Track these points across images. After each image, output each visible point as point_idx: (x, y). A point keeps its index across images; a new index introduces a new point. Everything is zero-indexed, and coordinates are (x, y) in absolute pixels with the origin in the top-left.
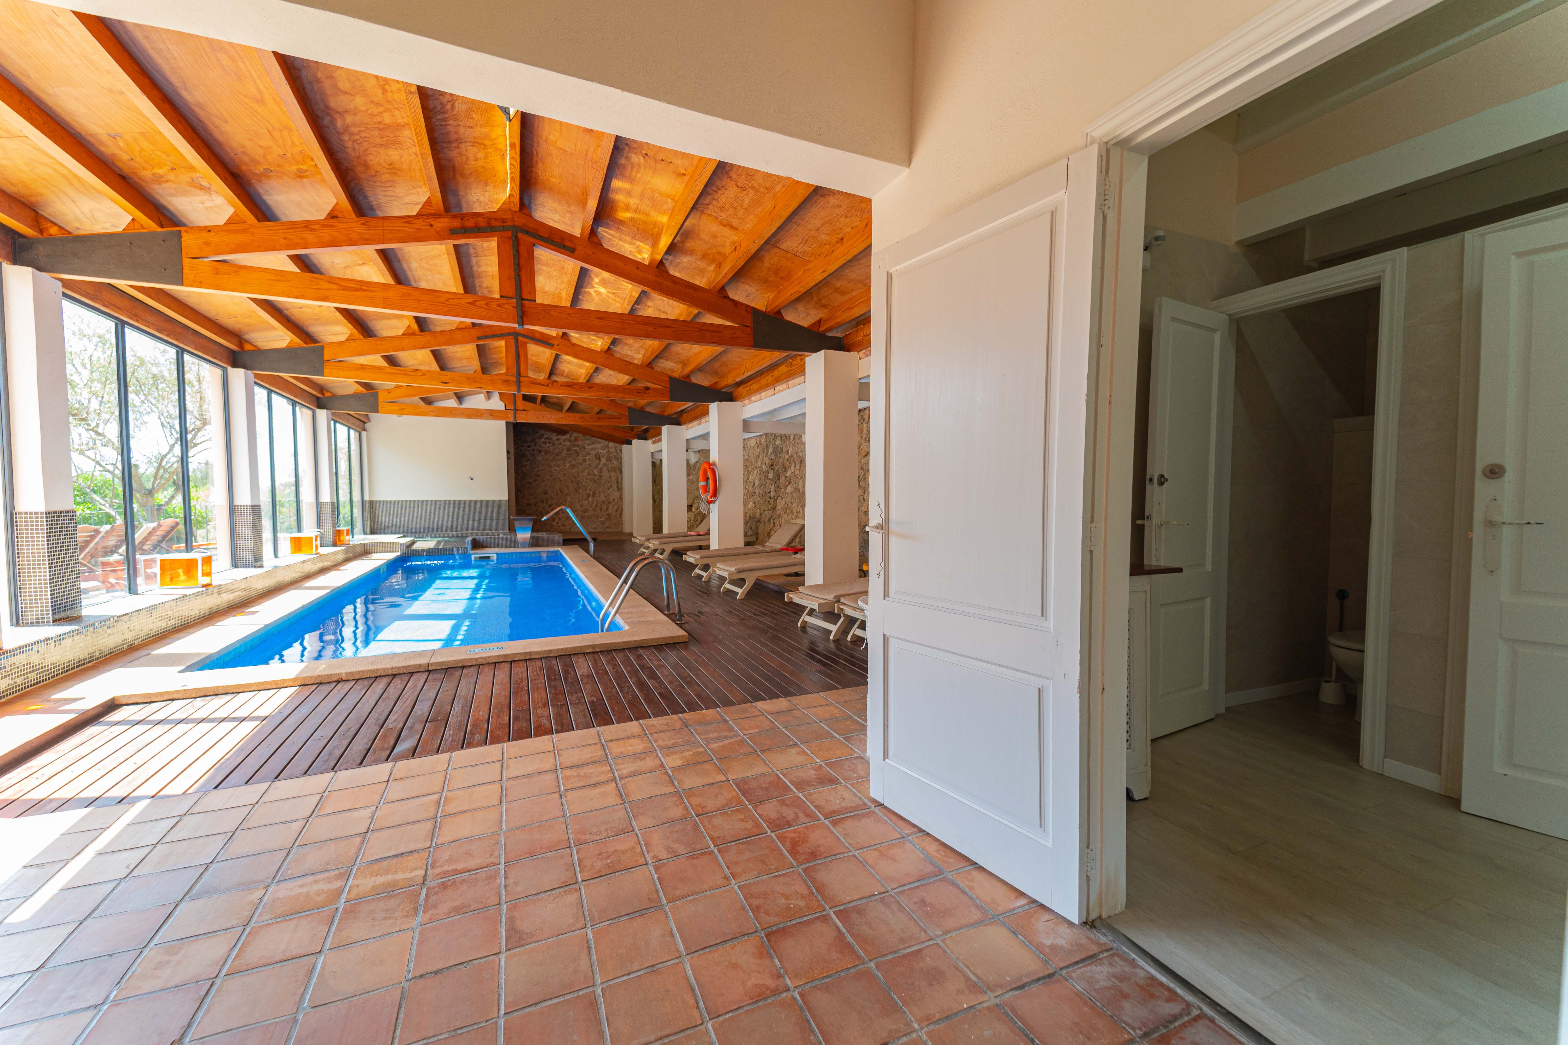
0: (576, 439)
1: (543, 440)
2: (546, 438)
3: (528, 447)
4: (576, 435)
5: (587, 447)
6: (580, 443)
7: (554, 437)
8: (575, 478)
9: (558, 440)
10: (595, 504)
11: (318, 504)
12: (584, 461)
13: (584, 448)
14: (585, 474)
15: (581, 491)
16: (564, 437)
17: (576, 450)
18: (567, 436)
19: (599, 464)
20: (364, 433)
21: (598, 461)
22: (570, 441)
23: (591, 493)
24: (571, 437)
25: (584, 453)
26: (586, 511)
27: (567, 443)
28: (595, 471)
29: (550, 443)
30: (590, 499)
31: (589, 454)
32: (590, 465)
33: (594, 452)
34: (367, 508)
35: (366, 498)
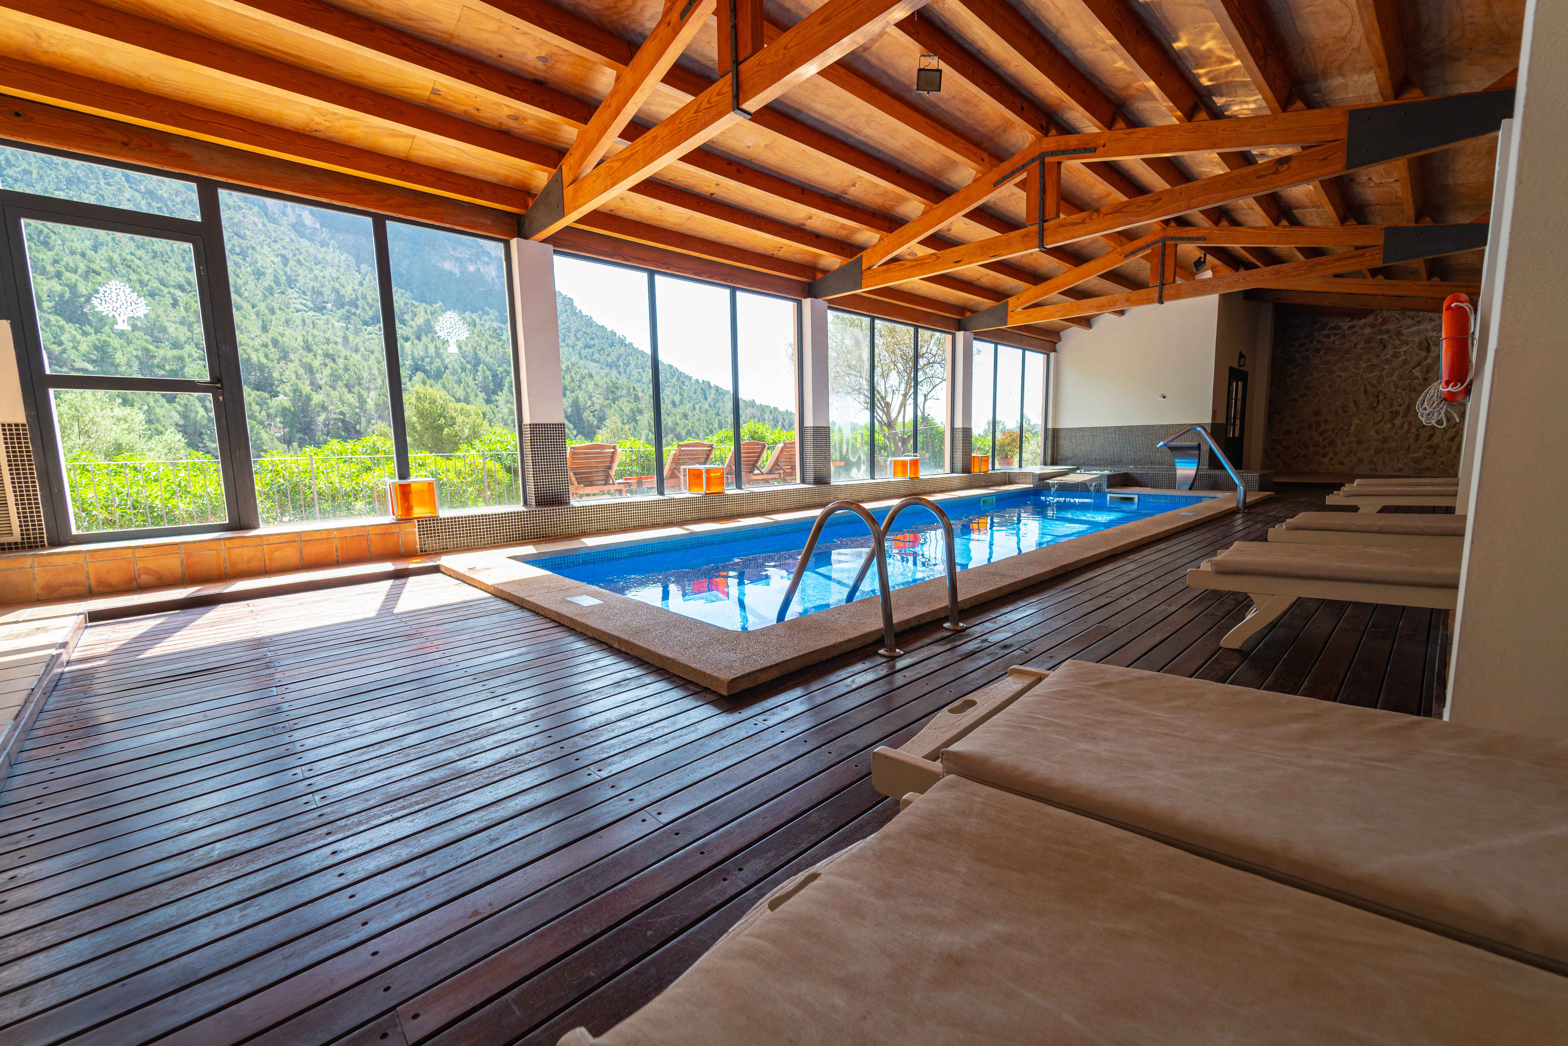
0: (1385, 321)
1: (1325, 332)
2: (1331, 329)
3: (1300, 346)
4: (1386, 314)
5: (1405, 332)
6: (1392, 327)
7: (1345, 324)
8: (1373, 386)
9: (1350, 328)
10: (1406, 427)
11: (953, 429)
12: (1396, 355)
13: (1399, 333)
14: (1395, 378)
15: (1381, 407)
16: (1363, 321)
17: (1381, 341)
18: (1370, 319)
19: (1426, 358)
20: (1052, 354)
21: (1423, 354)
22: (1372, 326)
23: (1401, 410)
24: (1376, 319)
25: (1397, 342)
26: (1385, 440)
27: (1368, 331)
28: (1417, 372)
29: (1336, 335)
30: (1398, 421)
31: (1407, 343)
32: (1405, 362)
33: (1417, 339)
34: (1050, 438)
35: (1050, 426)
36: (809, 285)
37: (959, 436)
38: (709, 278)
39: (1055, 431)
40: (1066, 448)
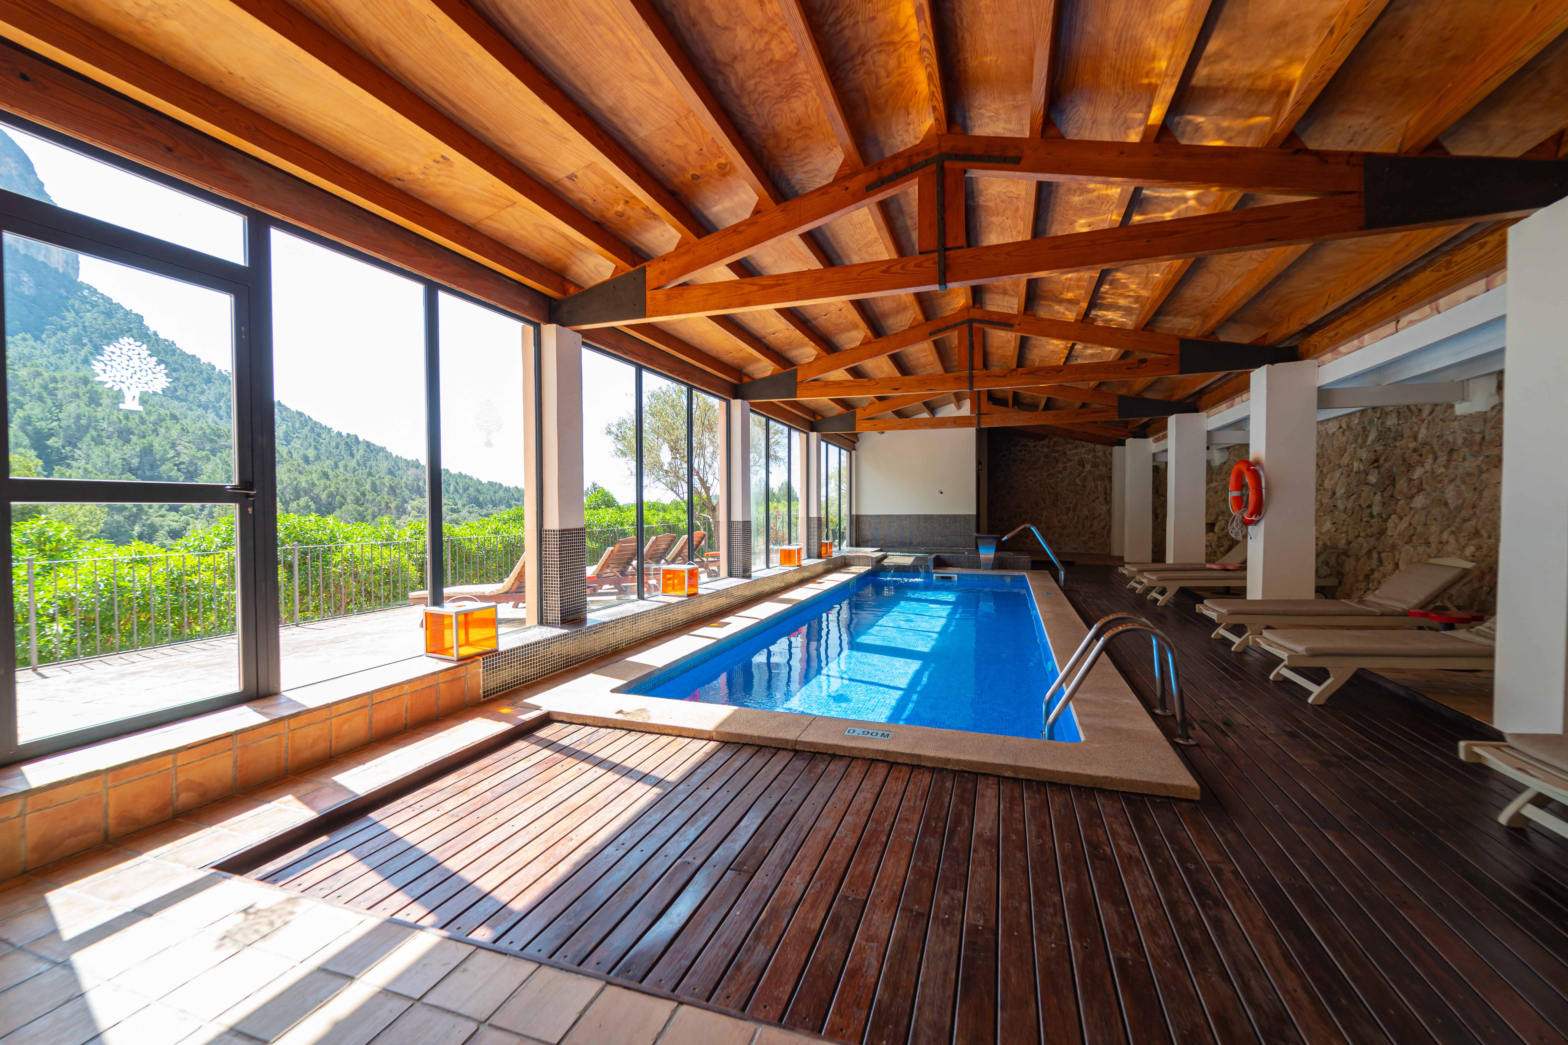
0: (1055, 444)
1: (1018, 448)
2: (1022, 446)
3: (1003, 456)
4: (1055, 439)
5: (1068, 453)
6: (1060, 449)
7: (1031, 444)
8: (1053, 489)
9: (1035, 446)
10: (1076, 518)
11: (808, 518)
12: (1065, 468)
13: (1065, 453)
14: (1065, 484)
15: (1059, 504)
16: (1042, 443)
17: (1055, 457)
18: (1046, 442)
19: (1082, 472)
20: (854, 452)
21: (1081, 468)
22: (1048, 447)
23: (1071, 506)
24: (1050, 442)
25: (1065, 459)
26: (1065, 527)
27: (1045, 450)
28: (1078, 481)
29: (1026, 450)
30: (1070, 514)
31: (1071, 461)
32: (1071, 473)
33: (1076, 458)
34: (854, 522)
35: (854, 513)
36: (735, 386)
37: (814, 525)
38: (678, 375)
39: (858, 517)
40: (867, 531)
